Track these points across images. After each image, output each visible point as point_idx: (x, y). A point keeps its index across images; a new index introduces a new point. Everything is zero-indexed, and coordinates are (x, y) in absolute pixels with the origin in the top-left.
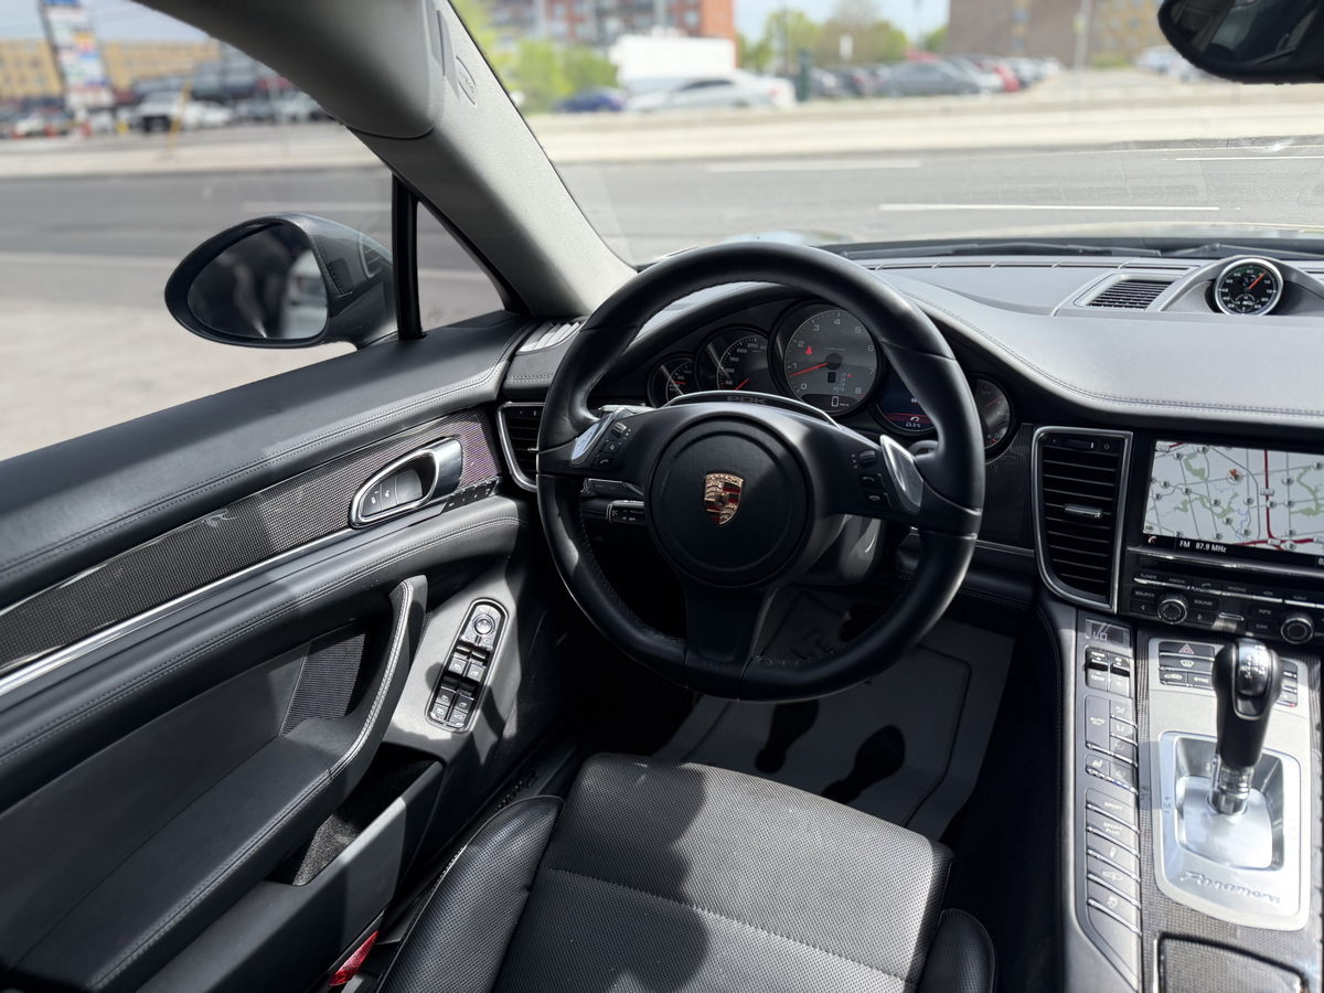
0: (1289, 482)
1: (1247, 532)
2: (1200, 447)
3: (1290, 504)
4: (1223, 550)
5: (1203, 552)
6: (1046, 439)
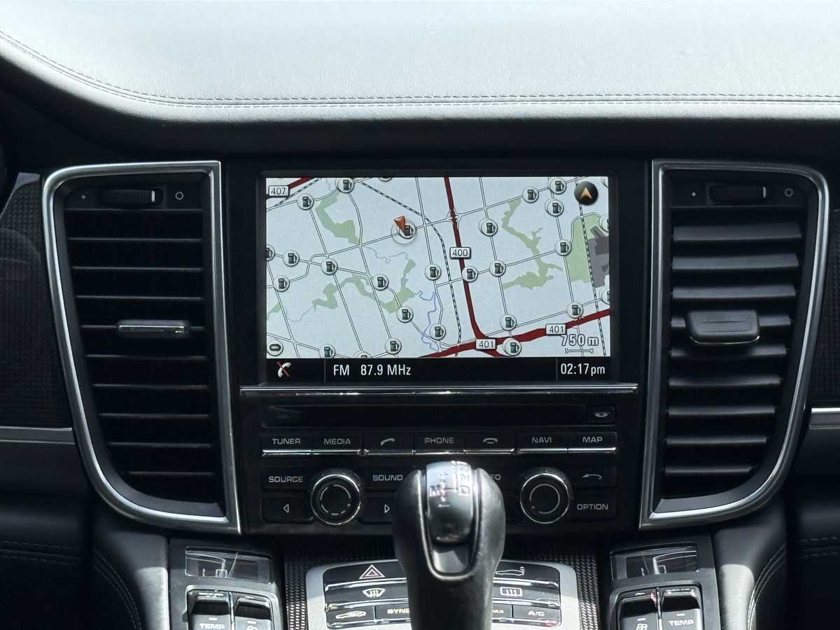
0: (491, 229)
1: (439, 333)
2: (340, 181)
3: (499, 270)
4: (406, 371)
5: (372, 380)
6: (67, 191)
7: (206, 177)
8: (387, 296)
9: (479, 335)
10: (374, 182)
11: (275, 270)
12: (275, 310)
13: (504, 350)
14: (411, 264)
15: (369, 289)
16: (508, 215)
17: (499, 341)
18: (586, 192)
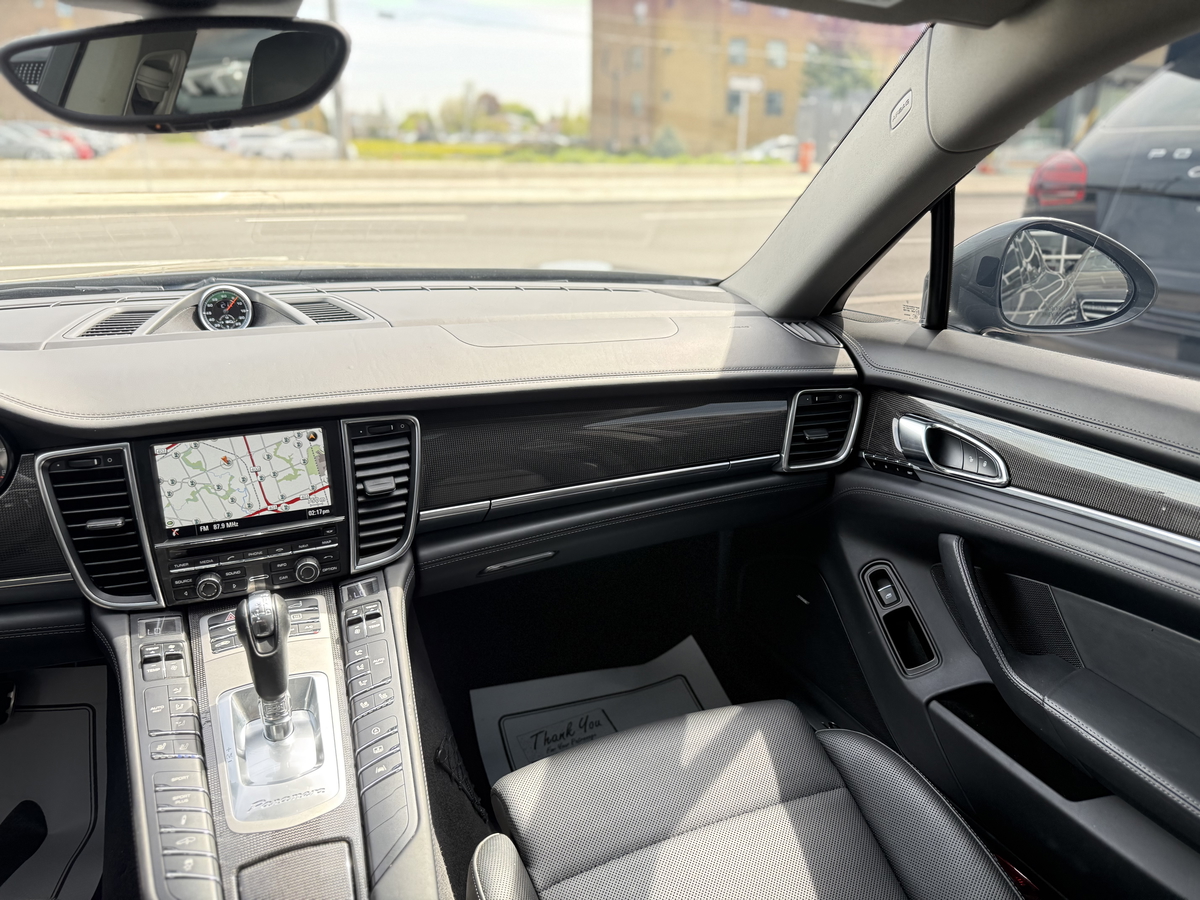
0: (269, 457)
1: (250, 506)
2: (192, 443)
3: (275, 474)
4: (236, 524)
5: (220, 531)
6: (48, 465)
7: (122, 451)
8: (221, 493)
9: (269, 504)
10: (209, 442)
11: (164, 488)
12: (167, 506)
13: (282, 509)
14: (232, 477)
15: (213, 491)
16: (276, 450)
17: (278, 506)
18: (312, 436)
